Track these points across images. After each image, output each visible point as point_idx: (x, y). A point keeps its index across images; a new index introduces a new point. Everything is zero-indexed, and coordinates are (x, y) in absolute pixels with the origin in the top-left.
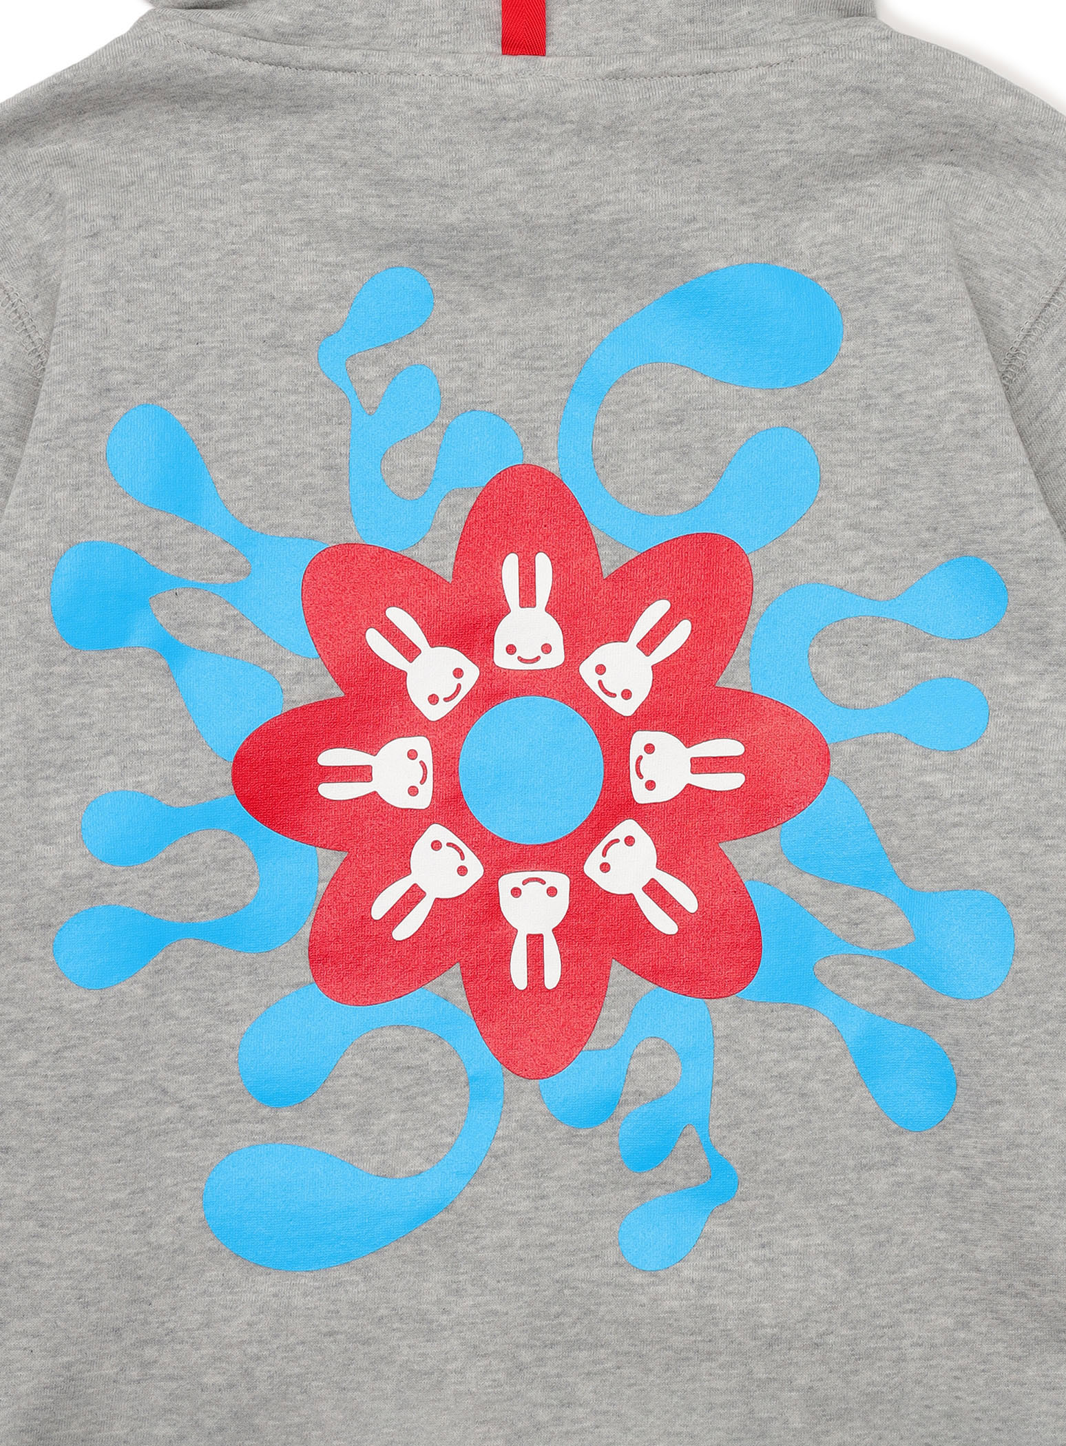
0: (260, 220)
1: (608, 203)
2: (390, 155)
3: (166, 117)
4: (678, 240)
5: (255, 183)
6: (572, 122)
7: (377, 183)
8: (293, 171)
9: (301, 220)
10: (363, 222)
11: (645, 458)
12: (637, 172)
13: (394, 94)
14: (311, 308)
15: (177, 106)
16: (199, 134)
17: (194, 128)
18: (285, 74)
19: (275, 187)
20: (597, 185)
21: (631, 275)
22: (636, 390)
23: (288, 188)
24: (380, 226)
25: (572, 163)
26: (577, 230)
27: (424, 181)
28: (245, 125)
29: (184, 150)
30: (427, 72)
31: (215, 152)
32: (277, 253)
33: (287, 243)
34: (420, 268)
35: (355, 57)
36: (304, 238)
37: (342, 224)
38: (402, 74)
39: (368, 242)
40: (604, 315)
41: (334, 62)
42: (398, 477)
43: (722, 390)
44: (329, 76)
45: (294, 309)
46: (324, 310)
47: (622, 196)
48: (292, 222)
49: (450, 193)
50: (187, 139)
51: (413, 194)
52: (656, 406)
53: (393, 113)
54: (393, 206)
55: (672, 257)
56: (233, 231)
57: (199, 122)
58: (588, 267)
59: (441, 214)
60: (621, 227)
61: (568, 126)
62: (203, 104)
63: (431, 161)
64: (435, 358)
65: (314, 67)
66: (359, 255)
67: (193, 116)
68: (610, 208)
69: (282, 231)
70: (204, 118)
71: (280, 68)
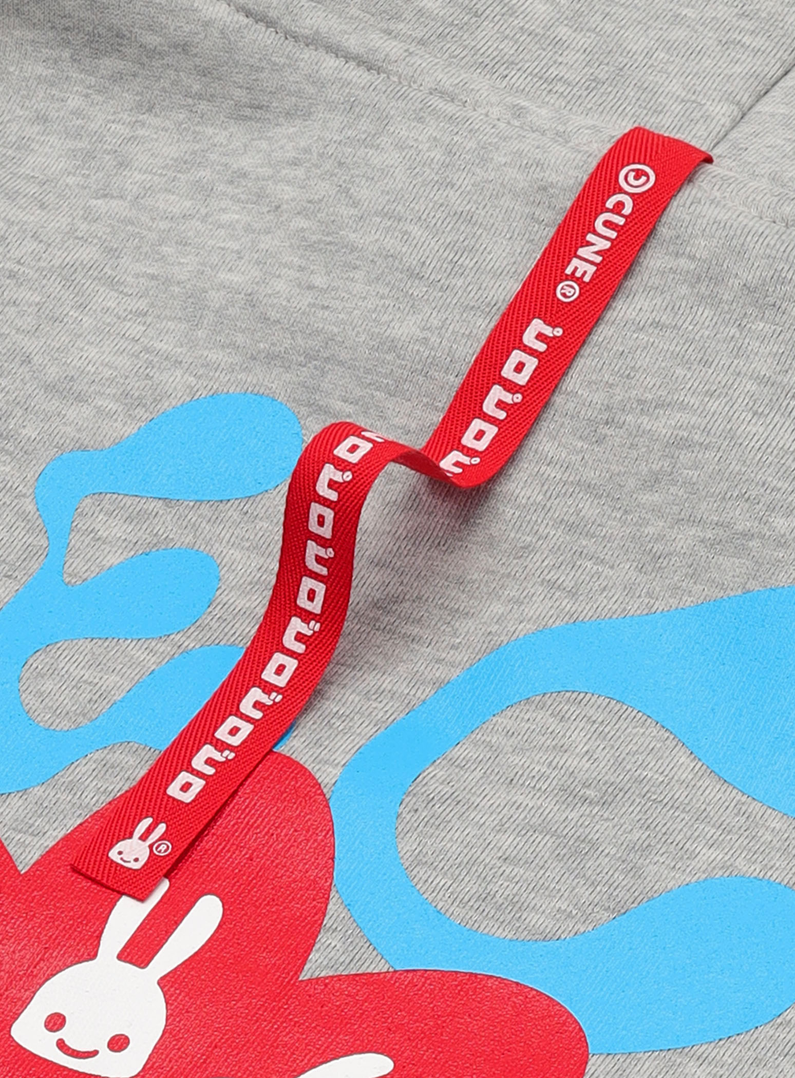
0: (88, 254)
1: (684, 407)
2: (355, 204)
3: (40, 70)
4: (771, 508)
5: (114, 203)
6: (692, 258)
7: (311, 246)
8: (188, 204)
9: (153, 277)
10: (251, 302)
11: (501, 828)
12: (763, 381)
13: (420, 120)
14: (80, 398)
15: (66, 54)
16: (77, 113)
17: (74, 102)
18: (264, 37)
19: (145, 218)
20: (680, 371)
21: (658, 548)
22: (552, 723)
23: (163, 225)
24: (273, 315)
25: (656, 324)
26: (605, 436)
27: (387, 257)
28: (156, 121)
29: (36, 128)
30: (495, 112)
31: (83, 144)
32: (82, 307)
33: (108, 299)
34: (304, 410)
35: (393, 48)
36: (142, 304)
37: (216, 298)
38: (452, 100)
39: (240, 339)
40: (573, 594)
41: (352, 43)
42: (48, 685)
43: (713, 791)
44: (331, 63)
45: (50, 388)
46: (99, 410)
47: (714, 405)
48: (137, 276)
49: (418, 290)
50: (53, 114)
51: (358, 275)
52: (572, 762)
53: (400, 146)
54: (314, 287)
55: (747, 535)
56: (30, 246)
57: (87, 96)
58: (590, 509)
59: (385, 318)
60: (685, 457)
61: (683, 262)
62: (109, 64)
63: (416, 231)
64: (237, 555)
65: (313, 41)
66: (214, 356)
67: (82, 81)
68: (679, 417)
69: (112, 283)
70: (99, 91)
71: (261, 27)
